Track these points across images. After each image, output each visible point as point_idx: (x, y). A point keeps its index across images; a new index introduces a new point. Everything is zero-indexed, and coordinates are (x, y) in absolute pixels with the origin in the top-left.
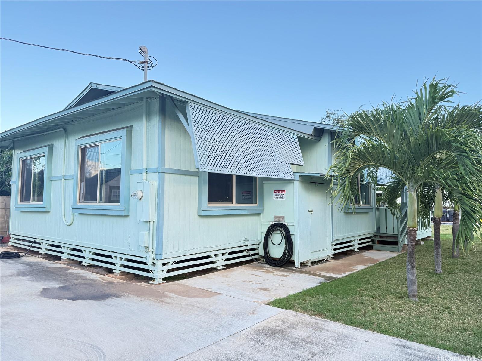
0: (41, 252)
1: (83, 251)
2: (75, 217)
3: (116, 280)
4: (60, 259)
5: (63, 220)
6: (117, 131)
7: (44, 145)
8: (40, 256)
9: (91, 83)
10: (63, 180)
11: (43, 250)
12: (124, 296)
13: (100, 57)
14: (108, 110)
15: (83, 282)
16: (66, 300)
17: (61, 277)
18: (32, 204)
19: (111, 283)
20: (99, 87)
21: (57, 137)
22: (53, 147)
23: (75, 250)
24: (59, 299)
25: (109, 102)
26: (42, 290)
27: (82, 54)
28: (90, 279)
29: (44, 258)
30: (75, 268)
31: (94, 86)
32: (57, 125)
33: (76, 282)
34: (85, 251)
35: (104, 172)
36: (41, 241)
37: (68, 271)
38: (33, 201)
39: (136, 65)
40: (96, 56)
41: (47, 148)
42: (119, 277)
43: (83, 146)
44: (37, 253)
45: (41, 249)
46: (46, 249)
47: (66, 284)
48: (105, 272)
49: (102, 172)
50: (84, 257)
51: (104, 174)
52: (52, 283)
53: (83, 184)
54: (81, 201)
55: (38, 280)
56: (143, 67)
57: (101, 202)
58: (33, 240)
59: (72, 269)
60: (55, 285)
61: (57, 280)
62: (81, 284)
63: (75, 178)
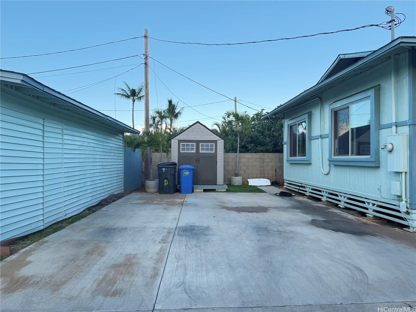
0: (306, 194)
1: (339, 196)
2: (331, 168)
3: (370, 222)
4: (321, 201)
5: (321, 170)
6: (365, 92)
7: (304, 113)
8: (306, 197)
9: (339, 55)
10: (320, 138)
11: (308, 192)
12: (379, 236)
13: (348, 30)
14: (356, 75)
15: (341, 219)
16: (330, 230)
17: (324, 213)
18: (298, 158)
19: (365, 224)
20: (347, 57)
21: (314, 105)
22: (311, 114)
23: (332, 194)
24: (325, 229)
25: (358, 67)
26: (311, 220)
27: (333, 33)
28: (346, 218)
29: (309, 198)
30: (334, 209)
31: (342, 57)
32: (314, 96)
33: (335, 219)
34: (341, 196)
35: (354, 130)
36: (306, 186)
37: (328, 210)
38: (299, 156)
39: (382, 27)
40: (344, 30)
41: (307, 115)
42: (373, 220)
43: (336, 110)
44: (304, 195)
45: (306, 191)
46: (310, 192)
47: (328, 219)
48: (359, 215)
49: (352, 129)
50: (340, 201)
51: (354, 131)
52: (318, 217)
53: (336, 140)
54: (336, 154)
55: (307, 213)
56: (390, 26)
57: (353, 155)
58: (300, 185)
59: (331, 209)
60: (320, 219)
61: (321, 215)
62: (340, 221)
63: (330, 136)
